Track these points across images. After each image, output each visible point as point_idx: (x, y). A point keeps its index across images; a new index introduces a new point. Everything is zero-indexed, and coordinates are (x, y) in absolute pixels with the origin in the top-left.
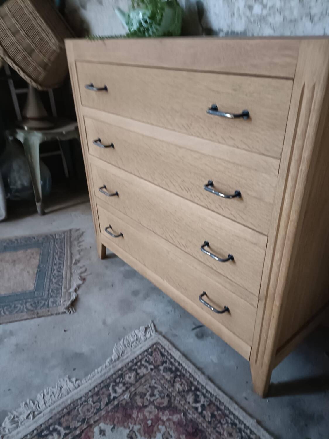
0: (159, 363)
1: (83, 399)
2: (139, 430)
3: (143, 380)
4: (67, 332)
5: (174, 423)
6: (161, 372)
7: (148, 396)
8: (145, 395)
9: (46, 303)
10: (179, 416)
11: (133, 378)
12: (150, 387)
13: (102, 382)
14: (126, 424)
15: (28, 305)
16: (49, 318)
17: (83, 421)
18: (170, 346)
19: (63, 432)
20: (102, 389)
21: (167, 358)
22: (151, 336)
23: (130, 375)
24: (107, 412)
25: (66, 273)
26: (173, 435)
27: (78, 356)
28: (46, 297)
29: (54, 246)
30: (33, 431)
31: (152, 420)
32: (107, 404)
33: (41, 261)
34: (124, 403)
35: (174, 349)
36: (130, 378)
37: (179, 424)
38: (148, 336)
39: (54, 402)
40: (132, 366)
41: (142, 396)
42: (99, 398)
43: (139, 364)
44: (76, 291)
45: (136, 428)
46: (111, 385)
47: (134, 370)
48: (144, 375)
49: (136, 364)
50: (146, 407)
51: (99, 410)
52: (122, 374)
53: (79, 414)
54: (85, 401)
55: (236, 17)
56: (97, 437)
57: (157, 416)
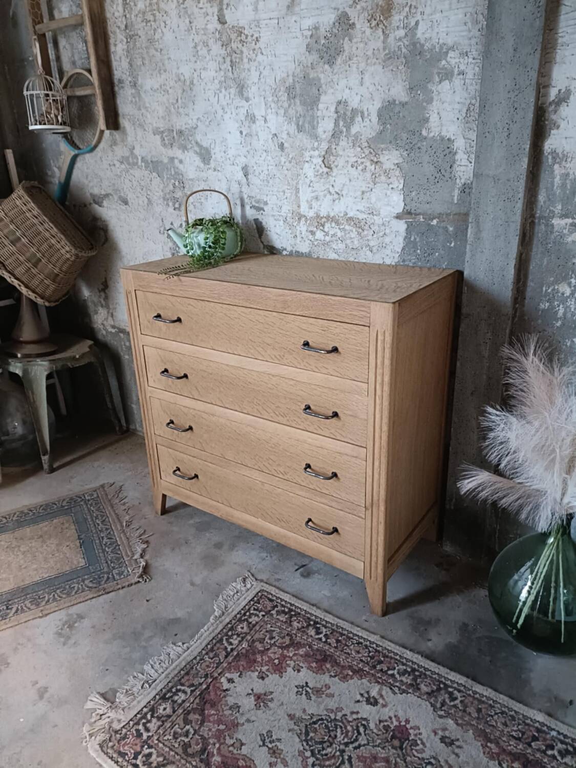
0: (269, 609)
1: (198, 658)
2: (268, 670)
3: (257, 628)
4: (150, 602)
5: (301, 656)
6: (275, 616)
7: (267, 640)
8: (264, 639)
9: (110, 576)
10: (304, 649)
11: (245, 628)
12: (267, 631)
13: (213, 638)
14: (252, 668)
15: (87, 582)
16: (121, 591)
17: (206, 676)
18: (277, 591)
19: (188, 690)
20: (215, 645)
21: (277, 602)
22: (252, 585)
23: (241, 625)
24: (229, 663)
25: (121, 538)
26: (303, 666)
27: (176, 621)
28: (106, 570)
29: (89, 510)
30: (155, 697)
31: (278, 658)
32: (226, 657)
33: (80, 531)
34: (244, 651)
35: (282, 593)
36: (242, 628)
37: (307, 655)
38: (249, 586)
39: (167, 668)
40: (241, 617)
41: (262, 641)
42: (215, 654)
43: (248, 614)
44: (142, 556)
45: (264, 669)
46: (224, 638)
47: (244, 620)
48: (257, 623)
49: (245, 614)
50: (268, 649)
51: (220, 663)
52: (232, 627)
53: (199, 671)
54: (201, 660)
55: (299, 239)
56: (226, 685)
57: (282, 655)
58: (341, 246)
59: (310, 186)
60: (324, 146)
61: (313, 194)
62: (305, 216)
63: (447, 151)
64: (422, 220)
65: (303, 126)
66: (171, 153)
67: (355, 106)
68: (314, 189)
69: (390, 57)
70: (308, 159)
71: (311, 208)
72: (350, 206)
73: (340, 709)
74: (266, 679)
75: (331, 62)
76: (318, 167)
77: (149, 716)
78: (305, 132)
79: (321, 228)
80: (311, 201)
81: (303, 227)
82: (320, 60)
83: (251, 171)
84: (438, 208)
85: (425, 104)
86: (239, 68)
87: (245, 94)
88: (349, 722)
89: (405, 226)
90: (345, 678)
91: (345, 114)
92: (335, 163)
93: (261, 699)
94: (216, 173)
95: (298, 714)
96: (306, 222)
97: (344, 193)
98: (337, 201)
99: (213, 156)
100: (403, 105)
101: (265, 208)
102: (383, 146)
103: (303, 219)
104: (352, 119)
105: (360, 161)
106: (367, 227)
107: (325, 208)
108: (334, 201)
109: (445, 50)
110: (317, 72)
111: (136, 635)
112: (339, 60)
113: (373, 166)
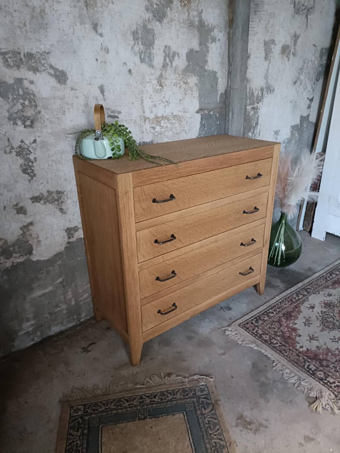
1: (286, 357)
3: (266, 332)
5: (286, 321)
6: (259, 324)
7: (276, 330)
8: (275, 331)
11: (266, 336)
12: (270, 329)
14: (294, 338)
17: (298, 355)
19: (307, 364)
20: (277, 349)
21: (249, 322)
24: (290, 346)
28: (195, 400)
30: (313, 378)
31: (288, 329)
34: (282, 339)
37: (287, 319)
38: (234, 329)
40: (258, 336)
41: (276, 332)
42: (283, 350)
43: (256, 334)
45: (294, 334)
46: (272, 345)
47: (260, 336)
48: (263, 331)
50: (282, 331)
51: (290, 350)
52: (264, 341)
53: (295, 358)
55: (145, 133)
56: (305, 349)
57: (286, 327)
58: (171, 133)
59: (150, 98)
60: (158, 73)
61: (152, 104)
62: (148, 118)
63: (215, 77)
64: (207, 112)
65: (144, 59)
66: (17, 74)
67: (175, 50)
68: (153, 100)
69: (191, 25)
70: (148, 80)
71: (152, 112)
72: (173, 109)
73: (316, 316)
74: (301, 334)
75: (160, 20)
76: (155, 86)
77: (326, 381)
78: (145, 63)
79: (159, 124)
80: (152, 108)
81: (147, 126)
82: (153, 18)
83: (106, 89)
84: (213, 106)
85: (206, 53)
86: (93, 9)
87: (99, 31)
88: (323, 315)
89: (200, 117)
90: (300, 312)
91: (169, 54)
92: (165, 83)
93: (312, 338)
94: (73, 91)
95: (320, 328)
96: (149, 122)
97: (170, 101)
98: (167, 106)
99: (70, 78)
100: (197, 52)
101: (119, 116)
102: (188, 74)
103: (148, 120)
104: (173, 57)
105: (178, 82)
106: (183, 120)
107: (160, 111)
108: (165, 106)
109: (213, 27)
110: (152, 25)
111: (263, 385)
112: (165, 21)
113: (185, 85)
